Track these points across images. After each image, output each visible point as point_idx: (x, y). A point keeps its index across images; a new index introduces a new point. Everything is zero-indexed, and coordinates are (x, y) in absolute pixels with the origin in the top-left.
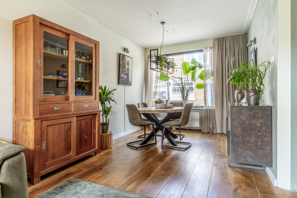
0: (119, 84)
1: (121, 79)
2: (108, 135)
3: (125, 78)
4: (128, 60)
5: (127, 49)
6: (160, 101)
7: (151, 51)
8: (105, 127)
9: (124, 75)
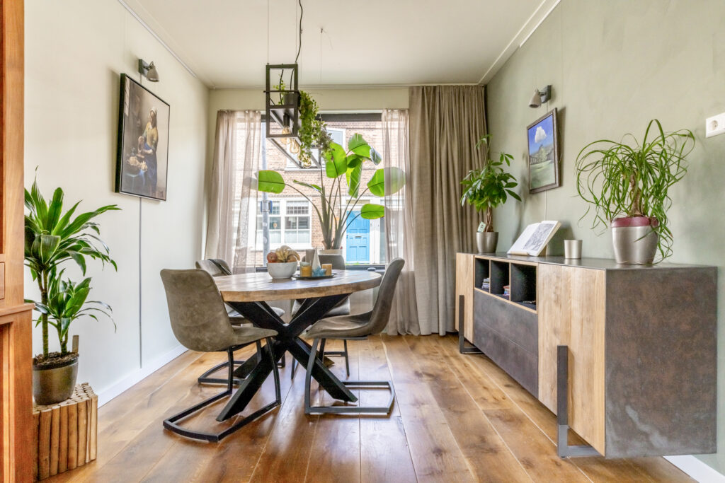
0: (117, 189)
3: (142, 172)
4: (153, 109)
5: (152, 67)
6: (287, 254)
7: (269, 69)
9: (141, 160)
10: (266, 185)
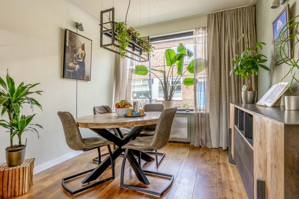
1: (67, 70)
2: (17, 171)
3: (76, 69)
5: (81, 25)
6: (123, 104)
7: (102, 13)
8: (14, 154)
9: (76, 64)
10: (140, 72)
